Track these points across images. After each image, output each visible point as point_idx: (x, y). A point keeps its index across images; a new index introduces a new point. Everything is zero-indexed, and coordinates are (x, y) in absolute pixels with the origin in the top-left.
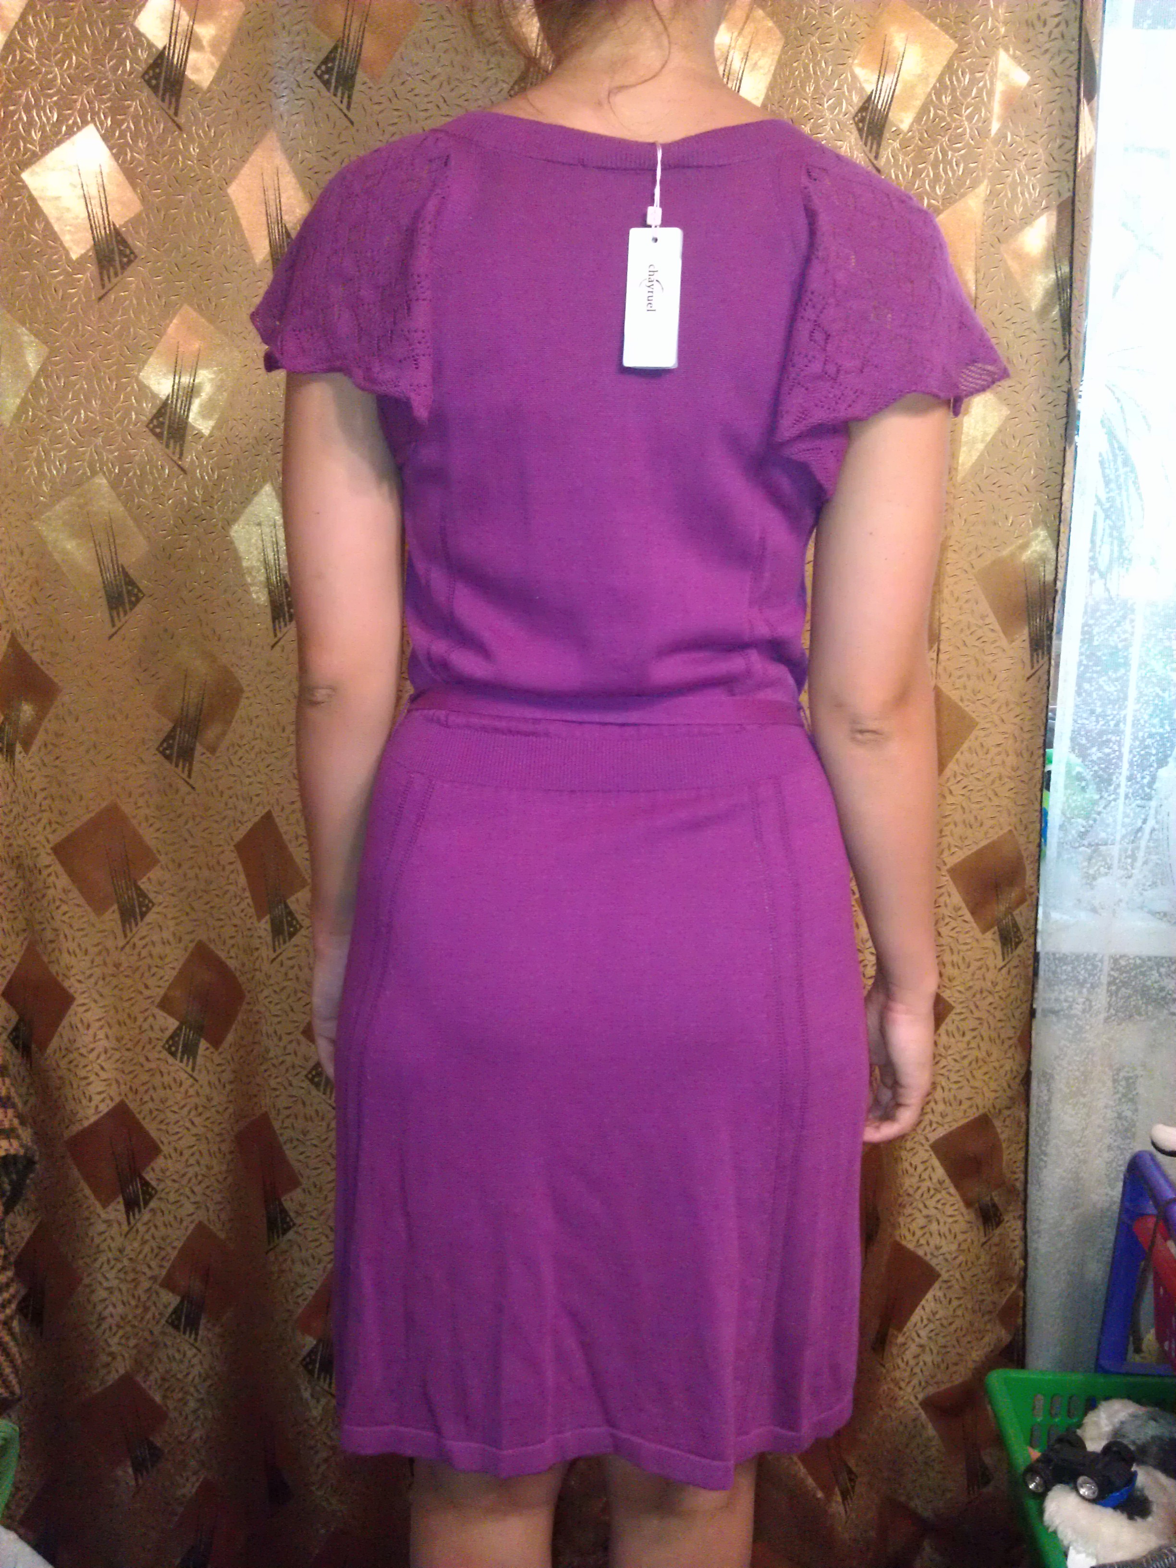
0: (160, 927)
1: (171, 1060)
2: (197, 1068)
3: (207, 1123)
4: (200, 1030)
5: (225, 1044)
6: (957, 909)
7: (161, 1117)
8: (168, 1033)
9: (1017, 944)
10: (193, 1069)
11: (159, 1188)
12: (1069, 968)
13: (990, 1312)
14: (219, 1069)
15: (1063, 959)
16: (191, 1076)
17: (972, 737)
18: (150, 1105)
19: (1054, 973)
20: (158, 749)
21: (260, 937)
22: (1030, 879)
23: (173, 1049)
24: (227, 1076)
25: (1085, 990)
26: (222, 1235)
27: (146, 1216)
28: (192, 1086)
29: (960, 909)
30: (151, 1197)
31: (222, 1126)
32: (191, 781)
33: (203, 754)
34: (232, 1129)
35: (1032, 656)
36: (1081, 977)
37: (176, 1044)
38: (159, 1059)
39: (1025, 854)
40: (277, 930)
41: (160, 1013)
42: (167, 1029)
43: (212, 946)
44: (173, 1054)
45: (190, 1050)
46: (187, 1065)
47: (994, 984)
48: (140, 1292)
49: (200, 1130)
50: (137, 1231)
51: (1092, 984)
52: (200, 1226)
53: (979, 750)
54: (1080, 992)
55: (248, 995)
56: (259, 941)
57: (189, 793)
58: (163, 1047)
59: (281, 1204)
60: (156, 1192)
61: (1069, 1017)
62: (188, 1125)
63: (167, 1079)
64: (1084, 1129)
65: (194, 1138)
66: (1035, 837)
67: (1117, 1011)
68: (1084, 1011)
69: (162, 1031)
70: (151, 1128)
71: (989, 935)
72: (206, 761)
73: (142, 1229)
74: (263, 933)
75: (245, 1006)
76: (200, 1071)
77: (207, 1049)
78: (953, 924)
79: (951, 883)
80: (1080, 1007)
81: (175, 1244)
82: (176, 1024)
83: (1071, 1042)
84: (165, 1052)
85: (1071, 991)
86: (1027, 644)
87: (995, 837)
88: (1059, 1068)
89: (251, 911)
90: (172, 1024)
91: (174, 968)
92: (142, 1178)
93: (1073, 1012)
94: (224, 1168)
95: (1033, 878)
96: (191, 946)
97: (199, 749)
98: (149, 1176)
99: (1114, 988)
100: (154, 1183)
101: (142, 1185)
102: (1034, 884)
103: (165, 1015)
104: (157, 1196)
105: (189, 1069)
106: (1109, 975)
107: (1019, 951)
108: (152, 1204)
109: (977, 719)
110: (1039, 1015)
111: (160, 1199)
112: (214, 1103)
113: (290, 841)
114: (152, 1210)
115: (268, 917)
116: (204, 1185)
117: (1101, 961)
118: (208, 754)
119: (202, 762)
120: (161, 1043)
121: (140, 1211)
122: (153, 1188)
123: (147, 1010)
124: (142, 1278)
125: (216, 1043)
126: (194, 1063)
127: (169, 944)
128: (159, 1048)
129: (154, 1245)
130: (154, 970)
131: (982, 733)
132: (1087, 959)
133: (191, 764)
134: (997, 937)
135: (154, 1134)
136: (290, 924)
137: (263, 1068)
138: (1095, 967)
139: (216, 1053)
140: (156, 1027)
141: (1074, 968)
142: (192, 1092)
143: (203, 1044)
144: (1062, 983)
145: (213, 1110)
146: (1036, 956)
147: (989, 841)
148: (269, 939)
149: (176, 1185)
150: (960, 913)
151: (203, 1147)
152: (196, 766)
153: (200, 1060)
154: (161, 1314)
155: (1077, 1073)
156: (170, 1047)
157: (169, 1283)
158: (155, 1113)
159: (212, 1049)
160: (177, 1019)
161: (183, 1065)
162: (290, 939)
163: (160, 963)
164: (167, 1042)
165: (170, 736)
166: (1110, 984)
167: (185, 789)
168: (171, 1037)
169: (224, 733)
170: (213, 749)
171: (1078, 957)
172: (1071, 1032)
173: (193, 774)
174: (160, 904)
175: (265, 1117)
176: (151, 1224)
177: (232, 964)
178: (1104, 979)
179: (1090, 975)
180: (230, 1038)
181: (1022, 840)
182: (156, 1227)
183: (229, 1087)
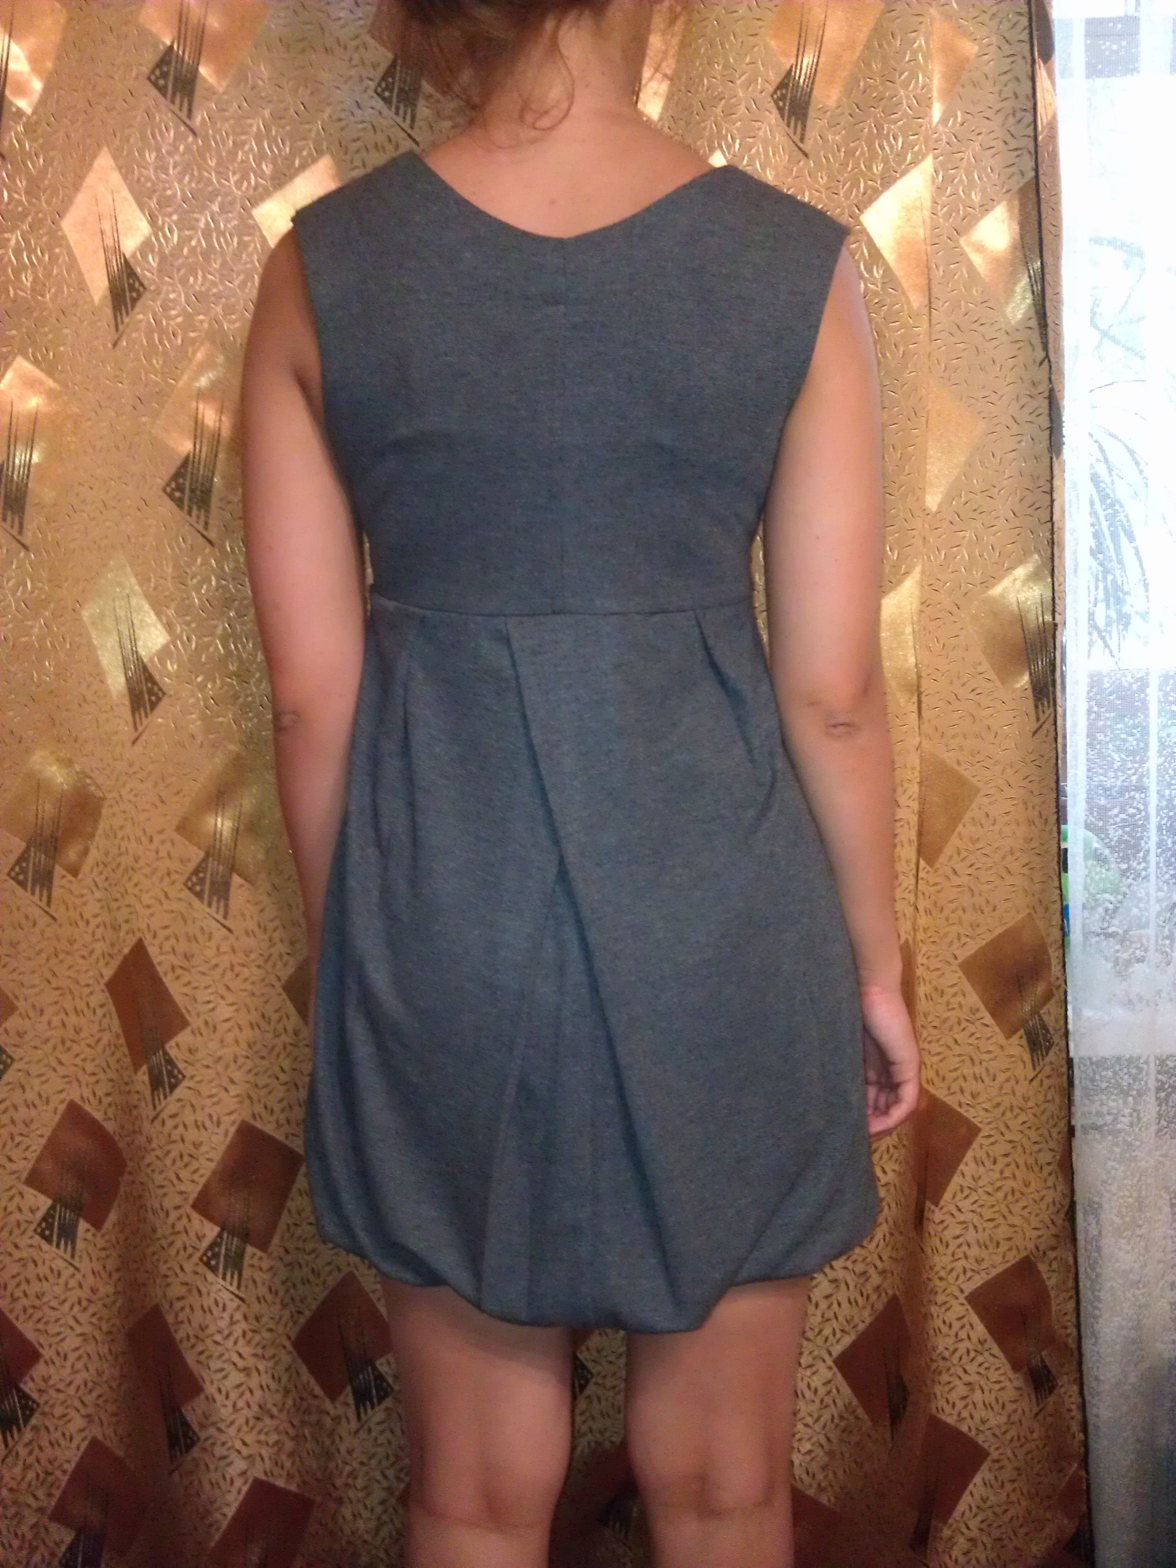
0: (23, 1087)
1: (45, 1246)
2: (77, 1254)
3: (94, 1320)
4: (79, 1209)
5: (108, 1224)
6: (974, 1011)
7: (38, 1315)
8: (40, 1215)
9: (1048, 1049)
10: (73, 1256)
11: (42, 1402)
12: (1110, 1074)
13: (1049, 1497)
14: (103, 1254)
15: (1101, 1063)
16: (71, 1264)
17: (974, 805)
18: (24, 1301)
19: (1092, 1080)
20: (9, 874)
21: (138, 1092)
22: (1056, 969)
23: (47, 1232)
24: (111, 1264)
25: (1130, 1099)
26: (120, 1453)
27: (28, 1435)
28: (73, 1276)
29: (978, 1010)
30: (32, 1411)
31: (112, 1322)
32: (52, 911)
33: (64, 877)
34: (123, 1327)
35: (1036, 707)
36: (1124, 1083)
37: (50, 1227)
38: (31, 1246)
39: (1048, 941)
40: (156, 1083)
41: (29, 1192)
42: (38, 1209)
43: (87, 1107)
44: (48, 1239)
45: (68, 1233)
46: (65, 1252)
47: (1026, 1099)
48: (25, 1528)
49: (87, 1329)
50: (17, 1454)
51: (1138, 1091)
52: (94, 1443)
53: (984, 820)
54: (1125, 1103)
55: (130, 1164)
56: (136, 1096)
57: (49, 925)
58: (35, 1231)
59: (182, 1416)
60: (38, 1405)
61: (1115, 1133)
62: (72, 1323)
63: (42, 1270)
64: (1142, 1267)
65: (80, 1339)
66: (1057, 919)
67: (1170, 1122)
68: (1131, 1125)
69: (32, 1211)
70: (27, 1329)
71: (1015, 1039)
72: (68, 886)
73: (23, 1452)
74: (140, 1087)
75: (126, 1177)
76: (81, 1257)
77: (88, 1230)
78: (971, 1029)
79: (965, 980)
80: (1126, 1120)
81: (66, 1466)
82: (49, 1202)
83: (1119, 1163)
84: (37, 1237)
85: (1114, 1101)
86: (1029, 693)
87: (1012, 923)
88: (1108, 1195)
89: (127, 1060)
90: (44, 1203)
91: (42, 1136)
92: (19, 1390)
93: (1119, 1126)
94: (116, 1372)
95: (1059, 967)
96: (62, 1108)
97: (59, 871)
98: (28, 1387)
99: (1163, 1094)
100: (35, 1395)
101: (20, 1398)
102: (1059, 974)
103: (35, 1192)
104: (40, 1410)
105: (68, 1256)
106: (1157, 1080)
107: (1051, 1056)
108: (33, 1421)
109: (979, 785)
110: (1078, 1133)
111: (44, 1414)
112: (100, 1295)
113: (166, 974)
114: (35, 1428)
115: (144, 1068)
116: (95, 1394)
117: (1147, 1062)
118: (69, 877)
119: (63, 887)
120: (33, 1227)
121: (19, 1430)
122: (34, 1401)
123: (12, 1187)
124: (26, 1512)
125: (97, 1223)
126: (73, 1248)
127: (35, 1106)
128: (30, 1233)
129: (39, 1470)
130: (18, 1139)
131: (986, 800)
132: (1130, 1061)
133: (50, 889)
134: (1024, 1042)
135: (31, 1336)
136: (170, 1074)
137: (151, 1250)
138: (1140, 1070)
139: (99, 1234)
140: (25, 1209)
141: (1115, 1073)
142: (72, 1283)
143: (83, 1225)
144: (1102, 1091)
145: (100, 1304)
146: (1070, 1062)
147: (1004, 928)
148: (147, 1093)
149: (62, 1396)
150: (978, 1015)
151: (91, 1348)
152: (56, 892)
153: (80, 1245)
154: (53, 1554)
155: (1130, 1200)
156: (43, 1230)
157: (60, 1515)
158: (30, 1311)
159: (93, 1230)
160: (49, 1197)
161: (61, 1252)
162: (171, 1092)
163: (25, 1131)
164: (39, 1225)
165: (23, 858)
166: (1159, 1089)
167: (43, 920)
168: (44, 1219)
169: (86, 852)
170: (74, 871)
171: (1119, 1059)
172: (1117, 1150)
173: (54, 901)
174: (21, 1059)
175: (157, 1309)
176: (35, 1444)
177: (110, 1127)
178: (1152, 1084)
179: (1134, 1081)
180: (113, 1217)
181: (1041, 924)
182: (41, 1448)
183: (115, 1276)
